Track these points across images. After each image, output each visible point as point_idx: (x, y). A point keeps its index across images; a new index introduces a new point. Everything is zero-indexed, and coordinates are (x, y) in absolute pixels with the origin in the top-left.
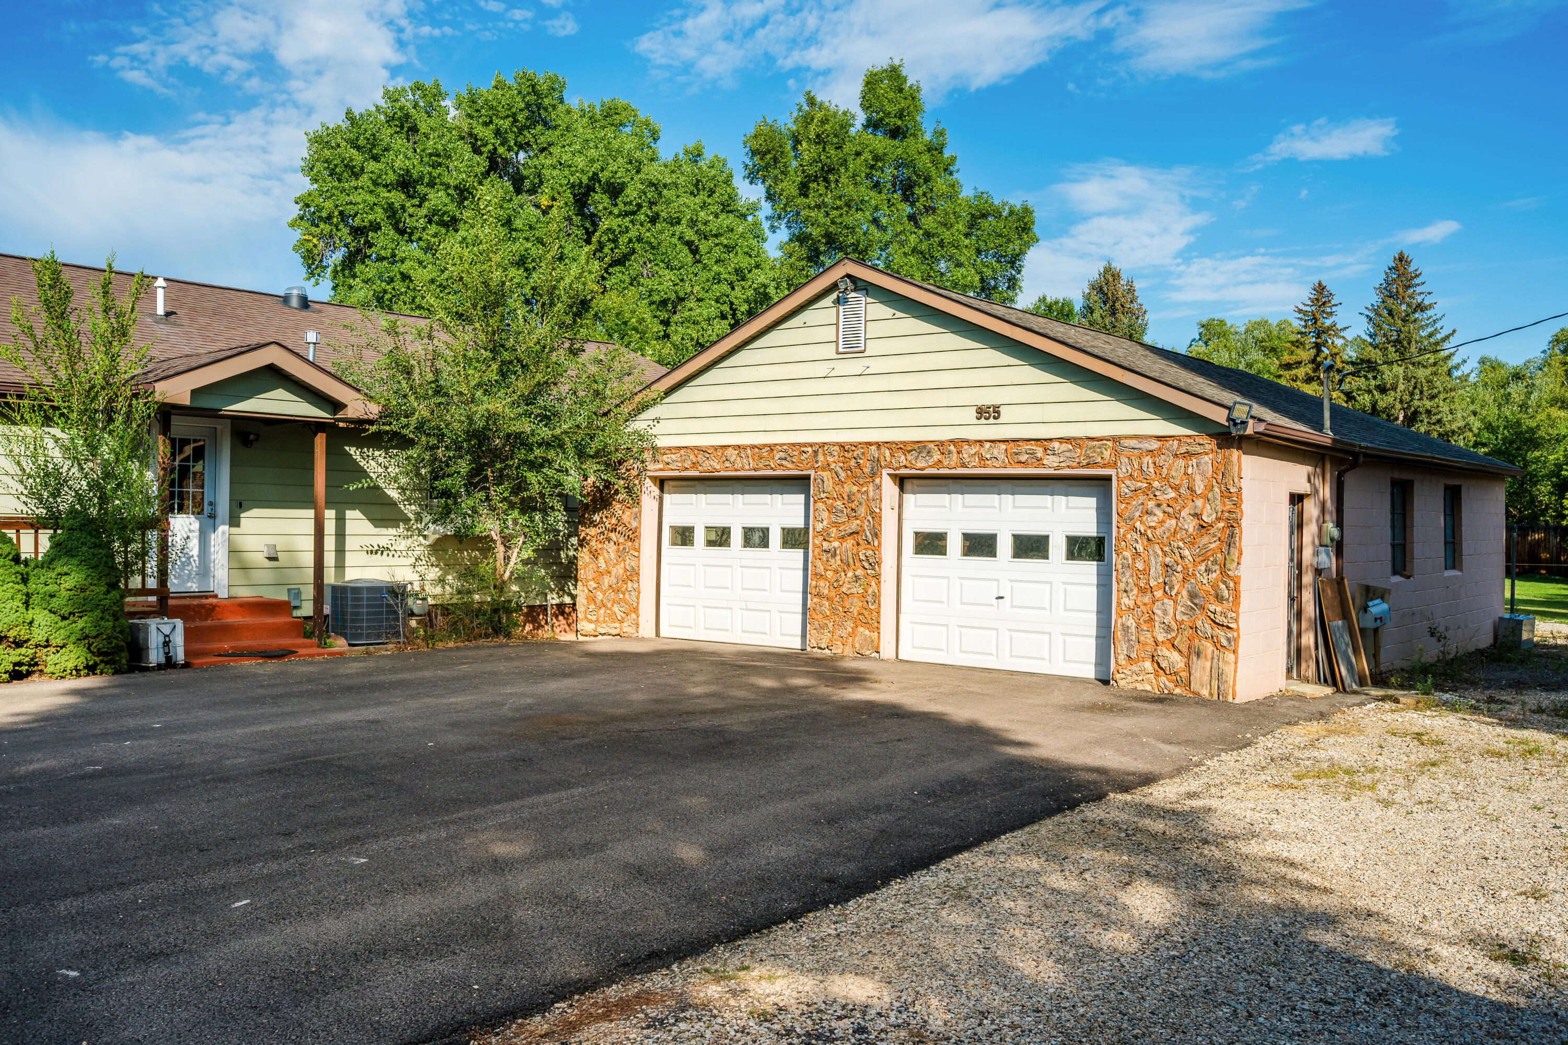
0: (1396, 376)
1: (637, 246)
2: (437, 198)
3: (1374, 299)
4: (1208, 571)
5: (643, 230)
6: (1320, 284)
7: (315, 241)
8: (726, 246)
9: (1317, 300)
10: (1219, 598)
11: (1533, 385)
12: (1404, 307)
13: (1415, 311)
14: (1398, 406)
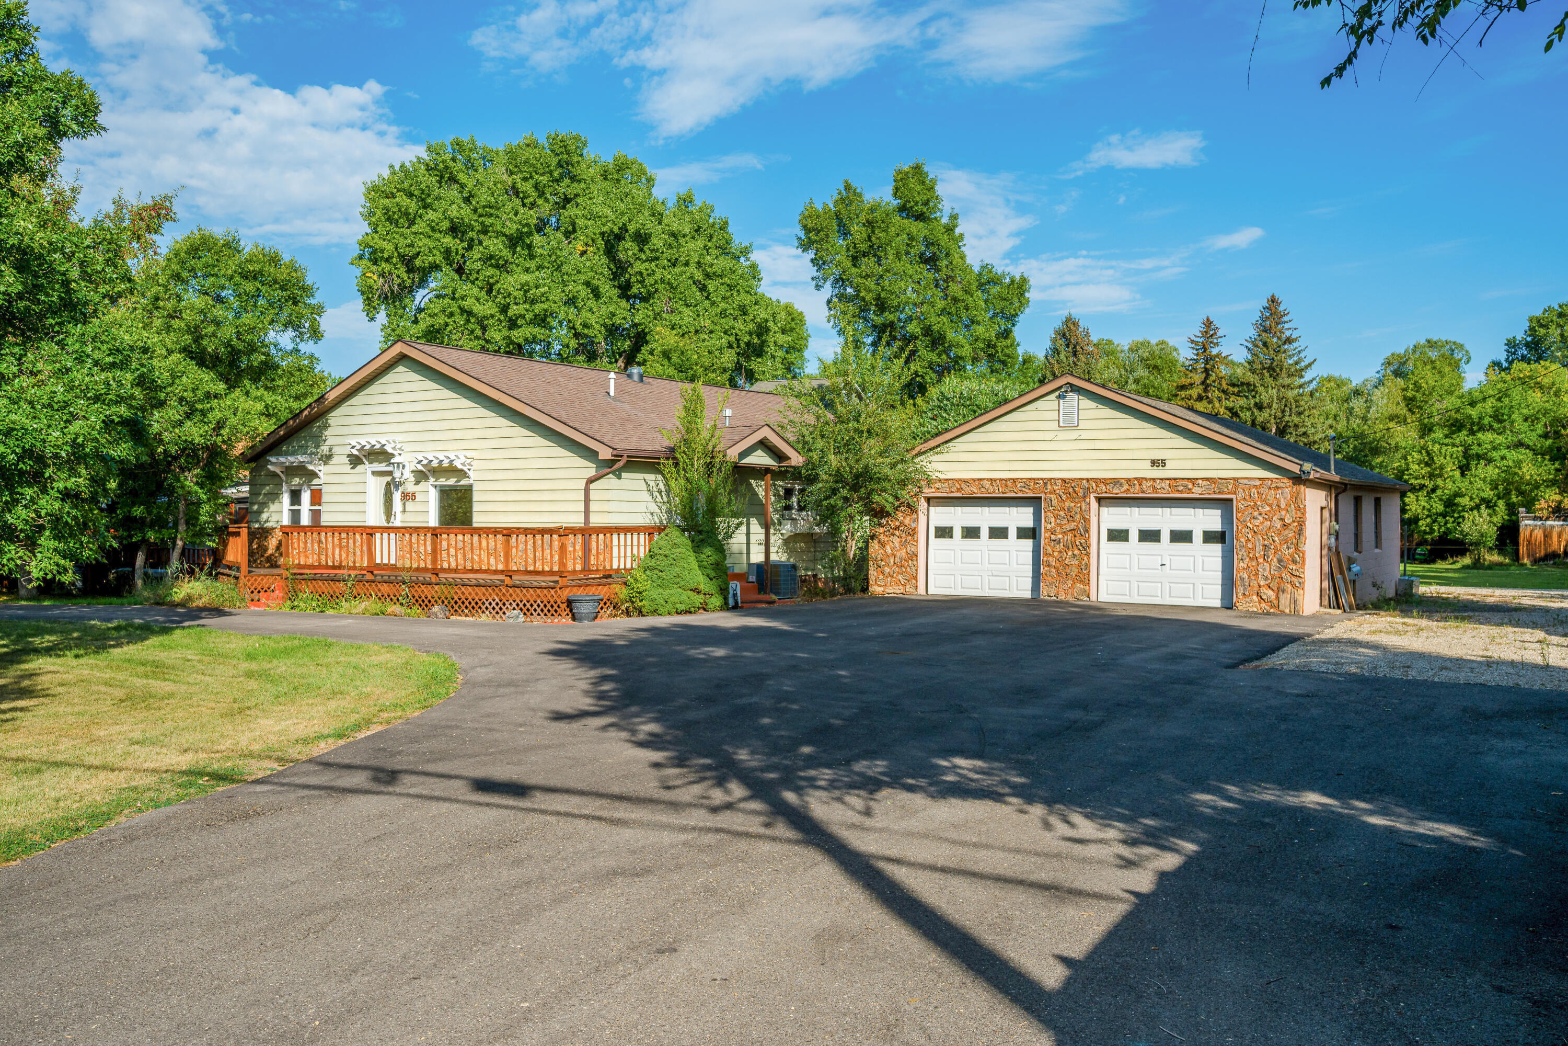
0: (1272, 397)
1: (660, 287)
2: (495, 245)
3: (1252, 333)
4: (1288, 548)
5: (666, 273)
6: (1208, 319)
7: (375, 277)
8: (728, 285)
9: (1206, 332)
10: (1294, 562)
11: (1371, 400)
12: (1275, 340)
13: (1285, 343)
14: (1273, 421)
